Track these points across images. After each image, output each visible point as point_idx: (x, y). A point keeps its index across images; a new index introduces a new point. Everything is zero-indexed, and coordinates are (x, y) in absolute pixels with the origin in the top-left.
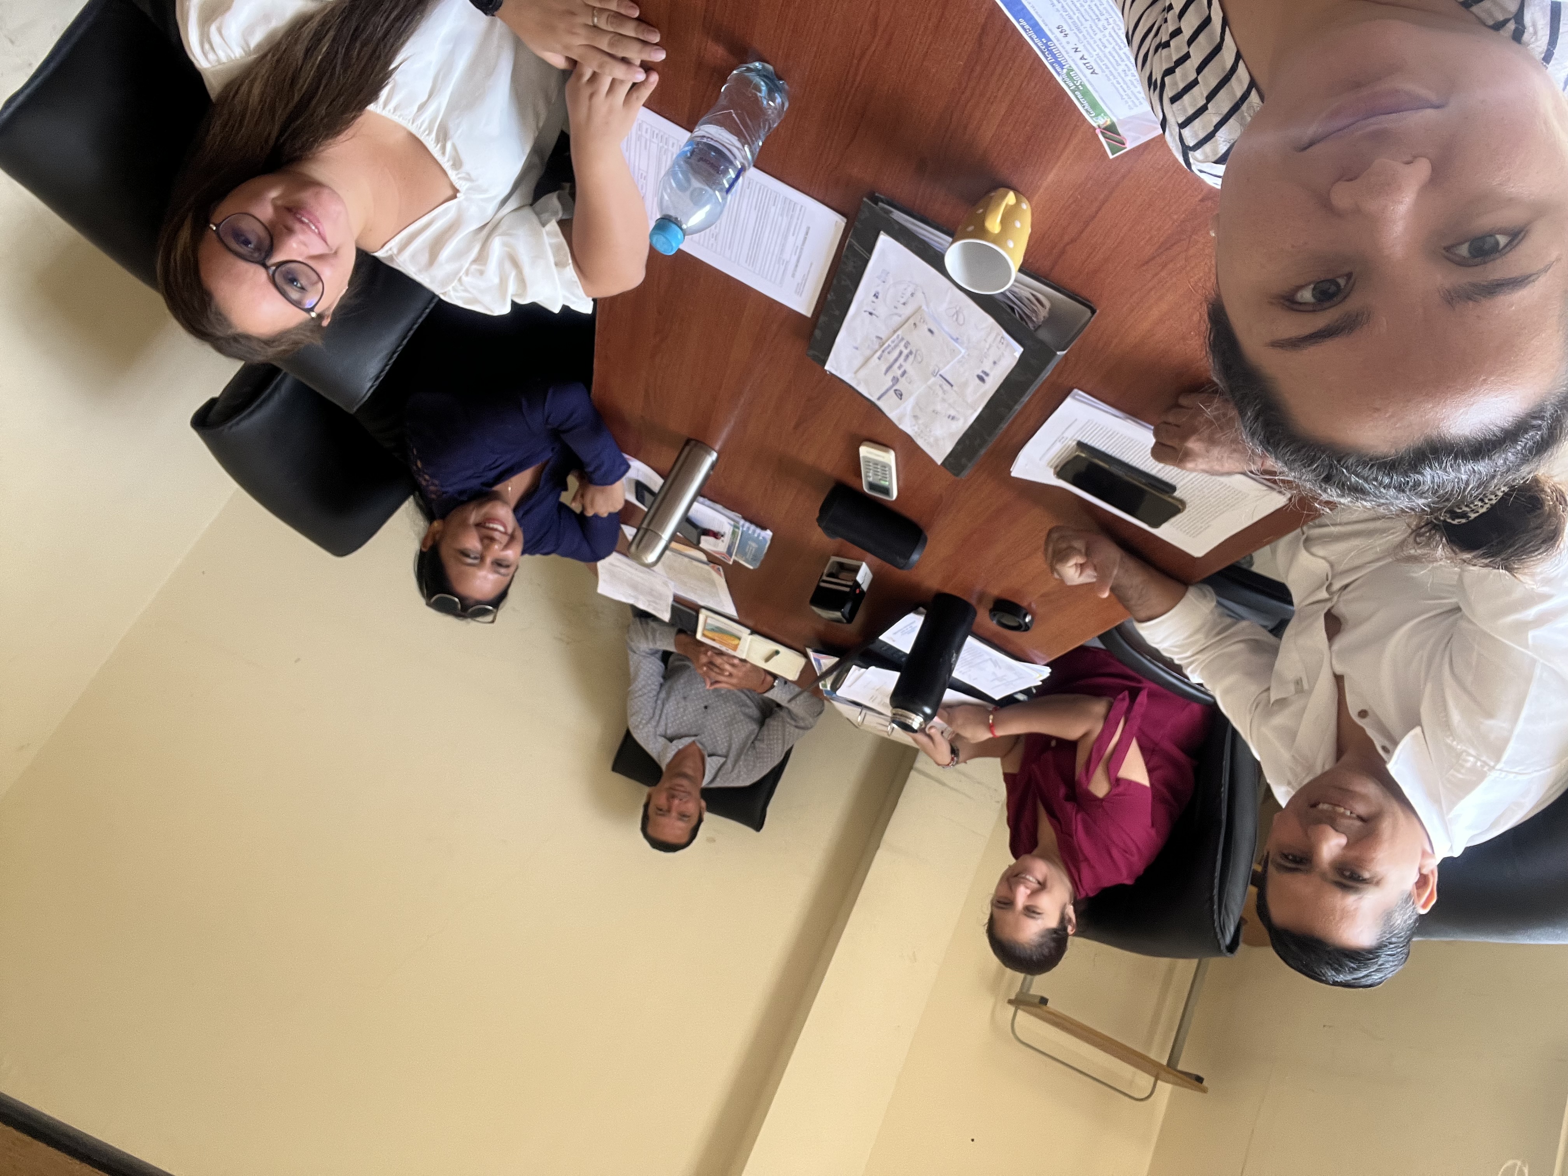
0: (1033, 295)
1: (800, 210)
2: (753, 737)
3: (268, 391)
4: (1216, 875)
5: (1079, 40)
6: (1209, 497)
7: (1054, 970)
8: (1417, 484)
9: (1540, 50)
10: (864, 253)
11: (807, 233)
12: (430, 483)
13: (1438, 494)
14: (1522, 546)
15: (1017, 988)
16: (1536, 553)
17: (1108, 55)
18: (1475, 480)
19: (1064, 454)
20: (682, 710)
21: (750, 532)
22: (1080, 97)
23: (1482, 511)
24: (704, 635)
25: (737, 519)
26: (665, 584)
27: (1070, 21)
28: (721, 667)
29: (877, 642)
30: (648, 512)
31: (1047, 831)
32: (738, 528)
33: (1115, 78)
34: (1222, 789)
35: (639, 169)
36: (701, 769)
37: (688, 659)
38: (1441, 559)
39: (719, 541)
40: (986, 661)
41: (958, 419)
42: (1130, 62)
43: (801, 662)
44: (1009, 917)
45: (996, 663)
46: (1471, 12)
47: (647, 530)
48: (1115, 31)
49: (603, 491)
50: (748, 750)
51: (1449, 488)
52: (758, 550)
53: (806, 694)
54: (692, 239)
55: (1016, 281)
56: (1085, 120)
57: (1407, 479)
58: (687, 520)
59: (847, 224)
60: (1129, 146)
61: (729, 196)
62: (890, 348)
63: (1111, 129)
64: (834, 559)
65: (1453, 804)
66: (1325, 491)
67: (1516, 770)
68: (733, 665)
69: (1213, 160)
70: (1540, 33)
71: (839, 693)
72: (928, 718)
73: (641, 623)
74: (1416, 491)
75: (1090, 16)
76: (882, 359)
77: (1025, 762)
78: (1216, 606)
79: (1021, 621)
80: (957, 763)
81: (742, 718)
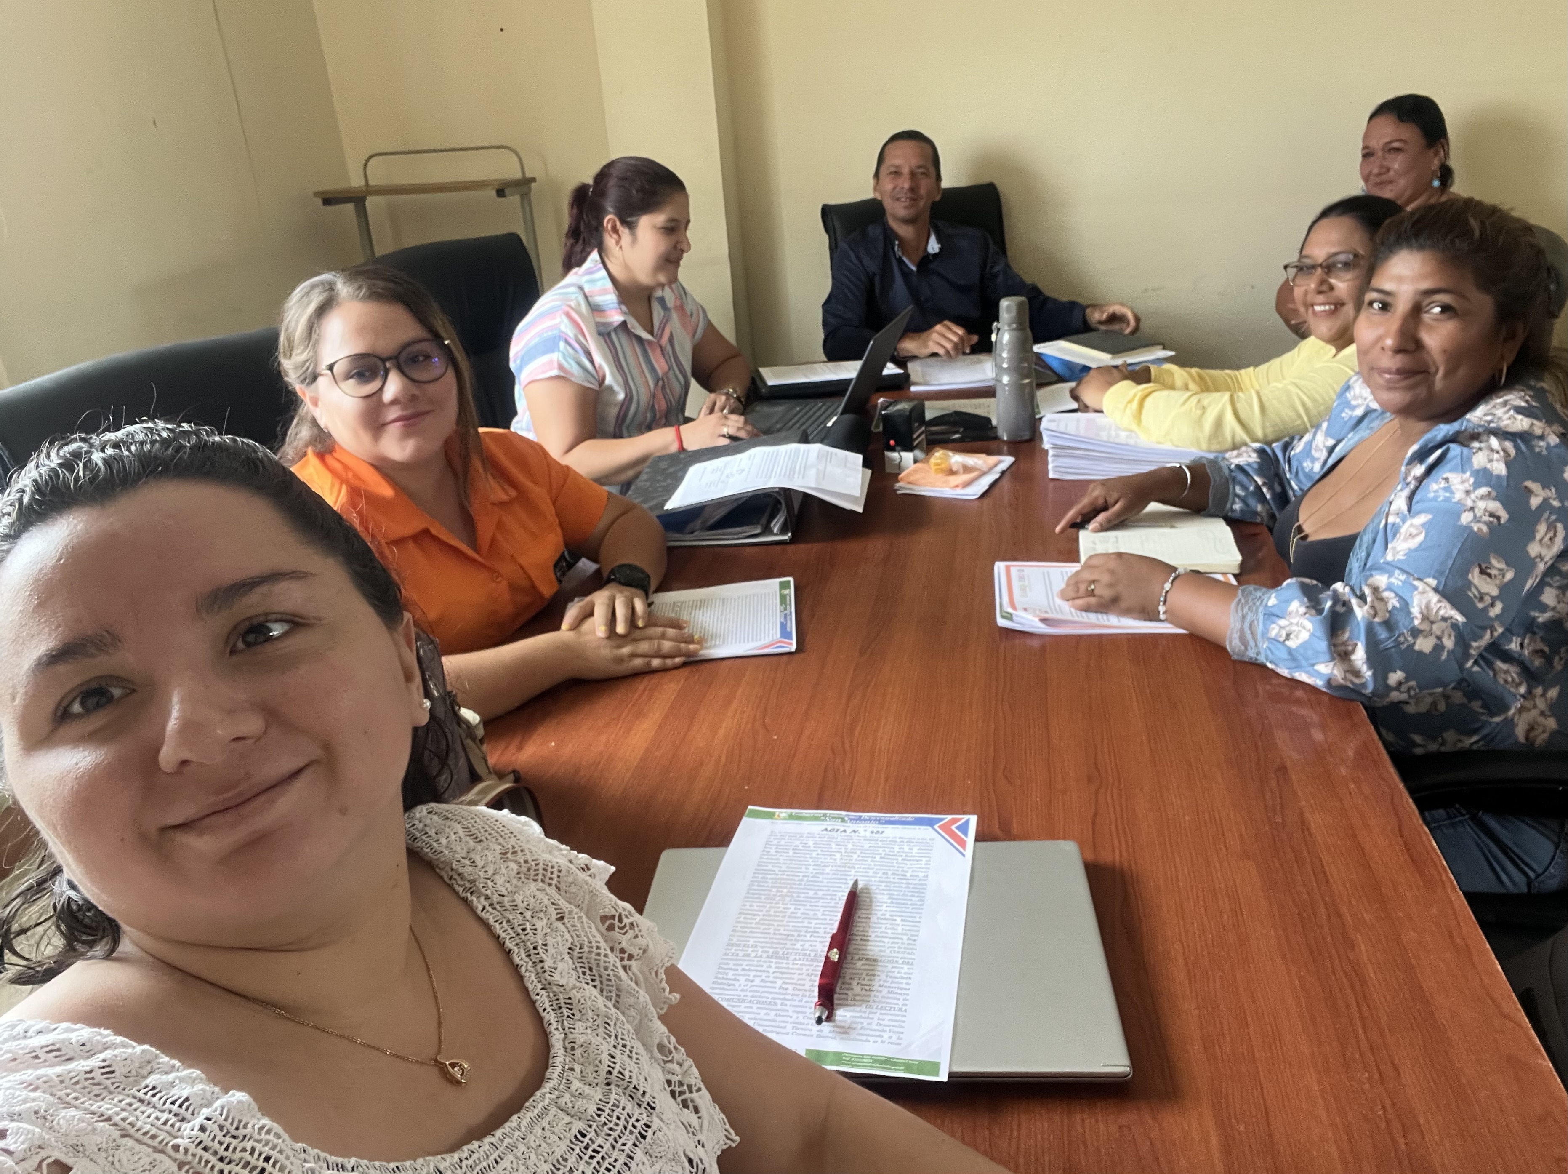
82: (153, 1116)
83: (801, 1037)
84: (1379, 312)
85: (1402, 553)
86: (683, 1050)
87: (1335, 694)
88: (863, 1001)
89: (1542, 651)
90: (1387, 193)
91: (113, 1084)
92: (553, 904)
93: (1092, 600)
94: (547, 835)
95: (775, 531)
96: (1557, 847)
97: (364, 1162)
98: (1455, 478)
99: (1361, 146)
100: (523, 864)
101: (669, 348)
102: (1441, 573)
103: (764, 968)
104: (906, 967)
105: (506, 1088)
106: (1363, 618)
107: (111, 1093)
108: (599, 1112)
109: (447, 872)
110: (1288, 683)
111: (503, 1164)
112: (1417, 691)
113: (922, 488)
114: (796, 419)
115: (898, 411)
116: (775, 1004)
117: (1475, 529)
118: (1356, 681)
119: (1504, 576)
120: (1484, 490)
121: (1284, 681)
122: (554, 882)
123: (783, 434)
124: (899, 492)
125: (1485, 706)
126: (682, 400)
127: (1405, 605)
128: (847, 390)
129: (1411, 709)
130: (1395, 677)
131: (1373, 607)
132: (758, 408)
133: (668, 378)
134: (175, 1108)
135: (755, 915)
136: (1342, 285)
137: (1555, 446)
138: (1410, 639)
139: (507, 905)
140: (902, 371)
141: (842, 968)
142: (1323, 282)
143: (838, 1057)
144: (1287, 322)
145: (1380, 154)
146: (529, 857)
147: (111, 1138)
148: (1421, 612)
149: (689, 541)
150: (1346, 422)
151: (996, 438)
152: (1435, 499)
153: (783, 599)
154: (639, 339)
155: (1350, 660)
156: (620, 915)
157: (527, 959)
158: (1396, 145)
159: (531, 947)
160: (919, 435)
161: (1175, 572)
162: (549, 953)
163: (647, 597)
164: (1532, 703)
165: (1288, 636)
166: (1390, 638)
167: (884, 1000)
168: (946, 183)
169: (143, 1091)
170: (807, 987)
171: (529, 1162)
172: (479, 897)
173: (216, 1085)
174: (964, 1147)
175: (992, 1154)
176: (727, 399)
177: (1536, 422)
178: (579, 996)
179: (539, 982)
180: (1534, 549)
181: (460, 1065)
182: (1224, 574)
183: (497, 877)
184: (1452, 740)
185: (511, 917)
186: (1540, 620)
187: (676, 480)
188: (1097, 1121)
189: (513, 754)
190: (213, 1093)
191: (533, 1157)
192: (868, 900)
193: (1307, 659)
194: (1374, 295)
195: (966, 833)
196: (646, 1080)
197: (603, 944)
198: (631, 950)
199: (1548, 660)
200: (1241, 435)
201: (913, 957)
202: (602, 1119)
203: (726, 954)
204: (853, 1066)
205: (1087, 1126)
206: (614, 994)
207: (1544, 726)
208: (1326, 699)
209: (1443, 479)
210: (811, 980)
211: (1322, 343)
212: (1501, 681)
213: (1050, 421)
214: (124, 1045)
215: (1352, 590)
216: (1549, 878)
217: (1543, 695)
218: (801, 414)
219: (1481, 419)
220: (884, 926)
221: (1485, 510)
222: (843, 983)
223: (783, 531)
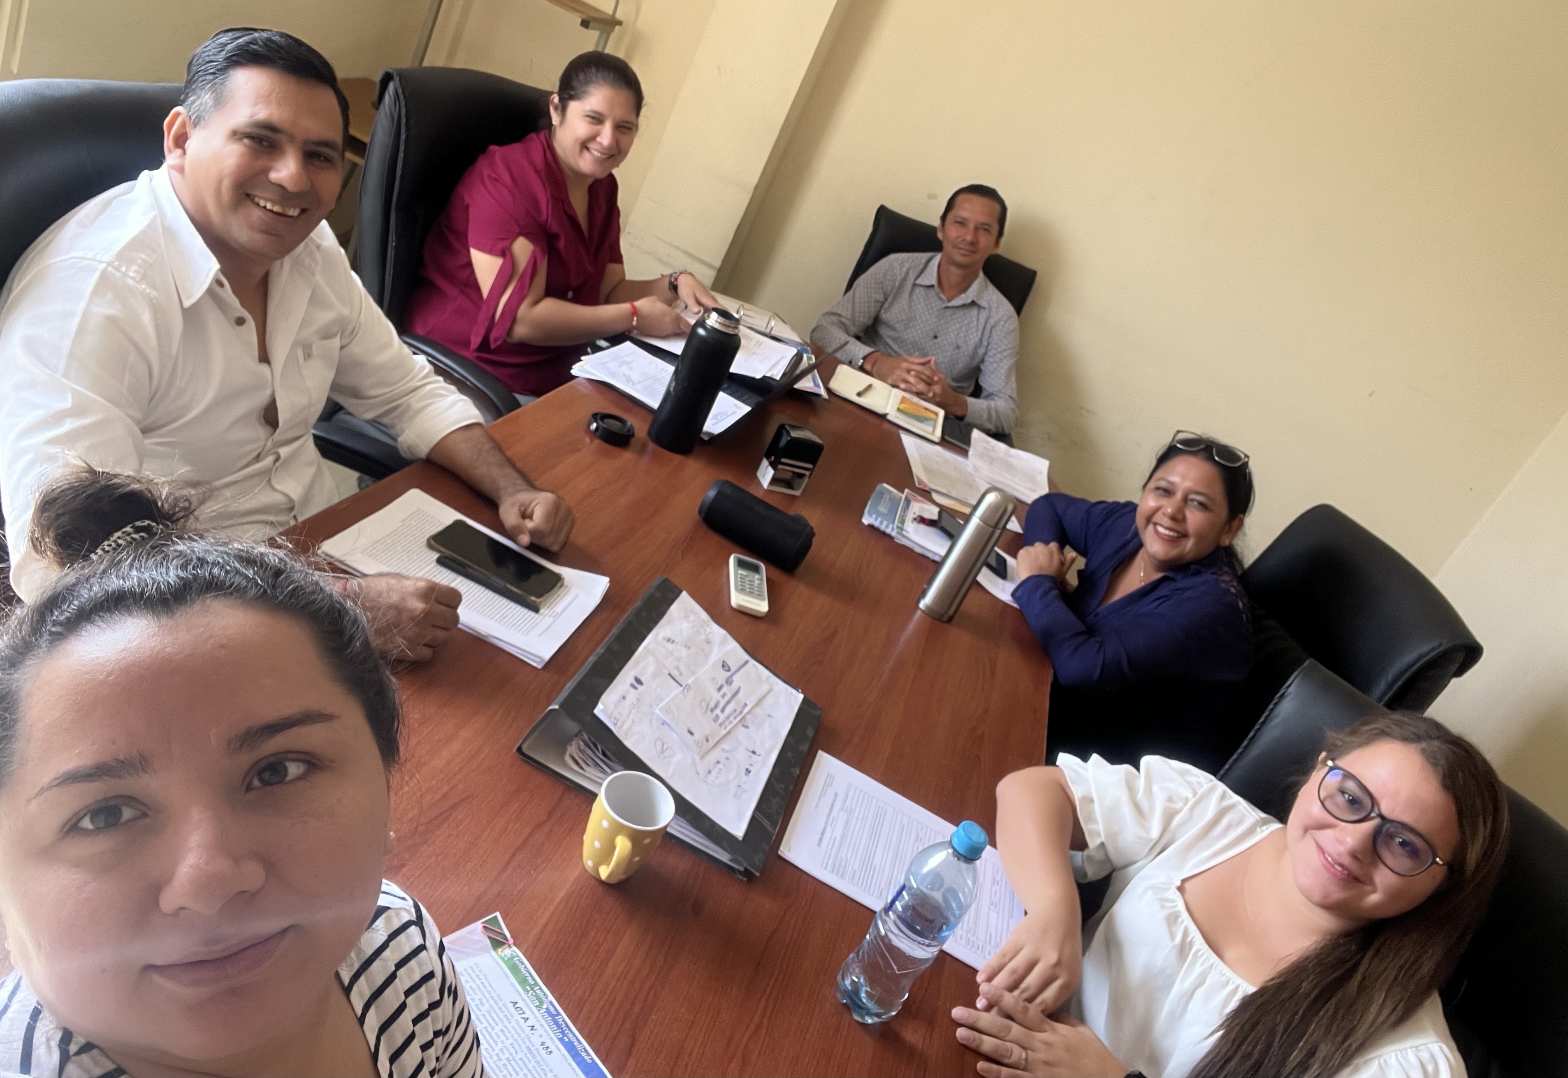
0: (582, 769)
1: (827, 865)
2: (886, 305)
3: (1399, 683)
4: (402, 155)
5: (529, 1039)
6: (403, 551)
7: (573, 56)
8: (184, 567)
9: (44, 1022)
10: (760, 817)
11: (821, 840)
12: (1230, 584)
13: (163, 555)
14: (78, 495)
15: (613, 36)
16: (64, 487)
17: (499, 1022)
18: (122, 569)
19: (553, 599)
20: (962, 335)
21: (885, 523)
22: (529, 978)
23: (119, 534)
24: (936, 414)
25: (899, 536)
26: (976, 469)
27: (539, 1058)
28: (919, 380)
29: (754, 405)
30: (995, 545)
31: (579, 202)
32: (898, 527)
33: (493, 998)
34: (394, 244)
35: (998, 913)
36: (941, 273)
37: (954, 389)
38: (164, 483)
39: (918, 513)
40: (640, 382)
41: (664, 638)
42: (475, 1014)
43: (836, 384)
44: (621, 112)
45: (629, 380)
46: (114, 1062)
47: (996, 526)
48: (491, 1047)
49: (1041, 568)
50: (891, 292)
51: (150, 562)
52: (875, 505)
53: (830, 350)
54: (944, 837)
55: (601, 785)
56: (524, 954)
57: (195, 572)
58: (952, 536)
59: (778, 848)
60: (478, 925)
61: (902, 882)
62: (734, 715)
63: (497, 943)
64: (797, 493)
65: (150, 226)
66: (281, 560)
67: (86, 262)
68: (906, 381)
69: (390, 910)
70: (44, 1039)
71: (794, 351)
72: (701, 323)
73: (1003, 428)
74: (185, 559)
75: (517, 1063)
76: (743, 704)
77: (600, 274)
78: (399, 436)
79: (601, 423)
80: (671, 276)
81: (897, 325)
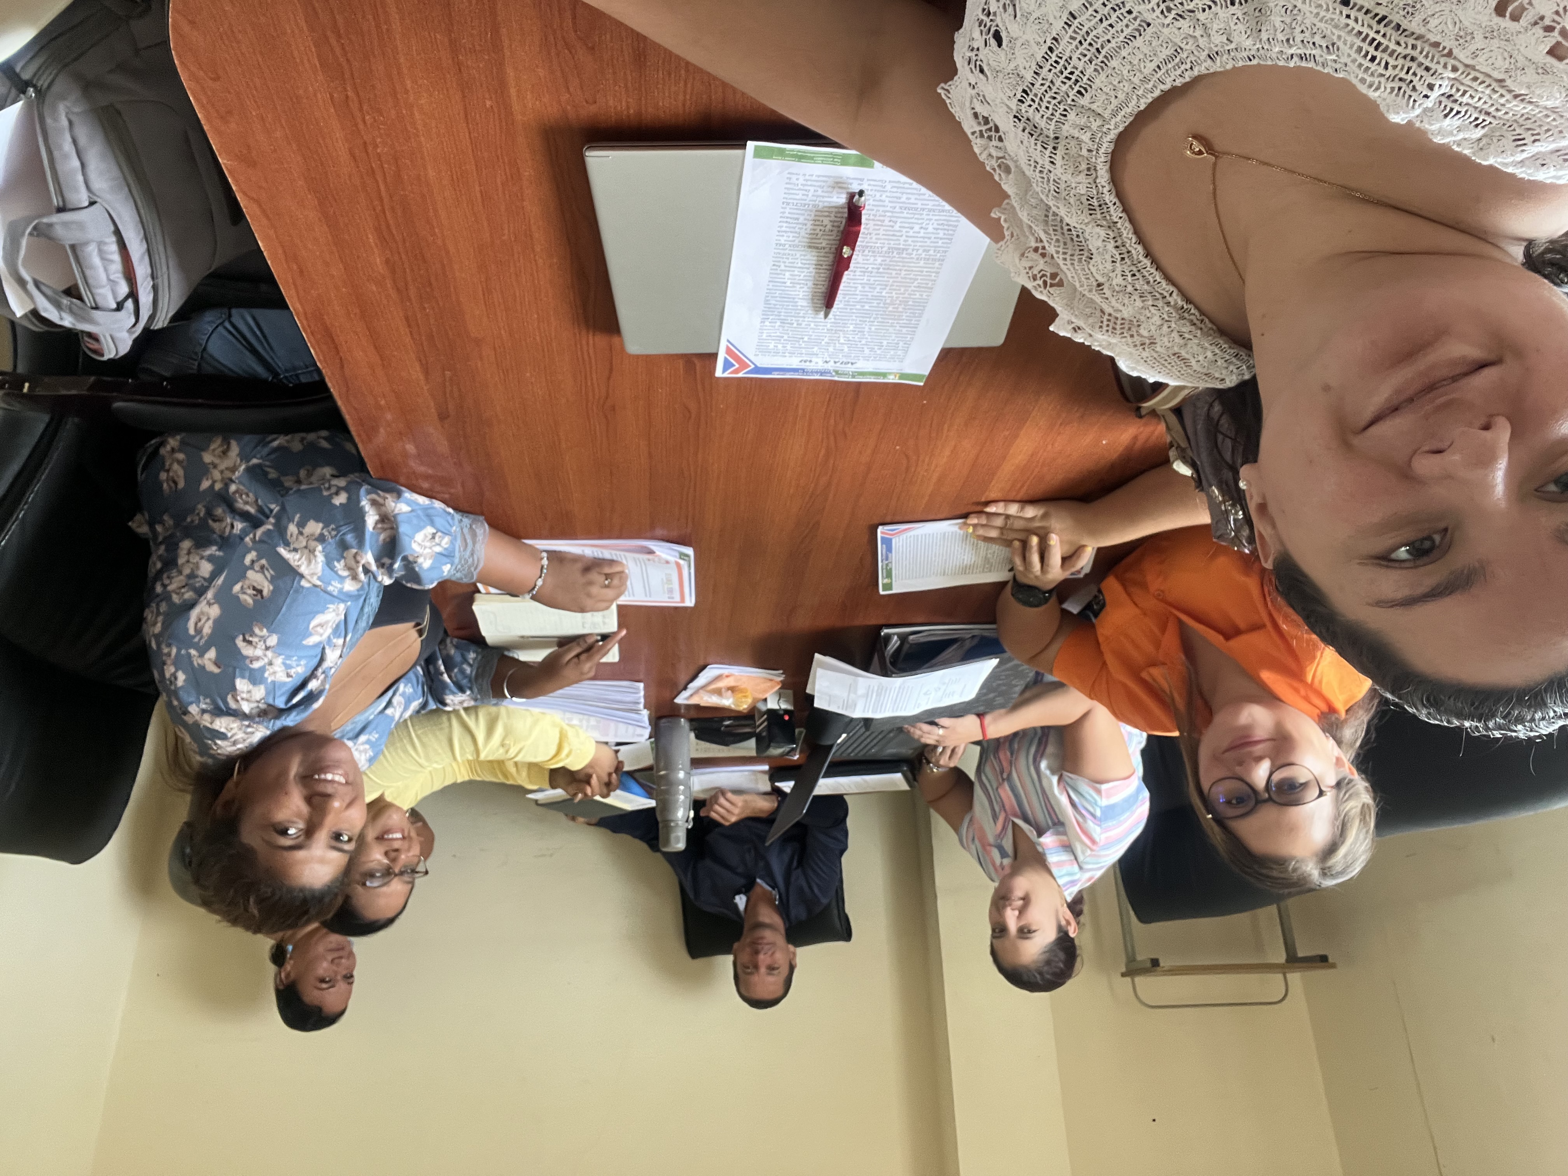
82: (1476, 99)
83: (878, 179)
84: (342, 832)
85: (331, 610)
86: (988, 168)
87: (393, 484)
88: (822, 212)
89: (214, 521)
90: (335, 939)
91: (1514, 130)
92: (1107, 299)
93: (607, 570)
94: (1112, 359)
95: (896, 638)
96: (205, 349)
97: (1281, 63)
98: (281, 677)
99: (355, 986)
100: (1135, 334)
101: (997, 808)
102: (297, 591)
103: (910, 239)
104: (783, 242)
105: (1150, 133)
106: (366, 554)
107: (1515, 121)
108: (1065, 113)
109: (1206, 327)
110: (434, 494)
111: (1153, 65)
112: (322, 487)
113: (760, 675)
114: (875, 741)
115: (782, 747)
116: (901, 208)
117: (265, 630)
118: (374, 496)
119: (242, 588)
120: (256, 665)
121: (438, 496)
122: (1106, 317)
123: (887, 728)
124: (781, 672)
125: (266, 474)
126: (984, 760)
127: (329, 563)
128: (829, 766)
129: (327, 471)
130: (340, 499)
131: (358, 562)
132: (910, 752)
133: (998, 780)
134: (1457, 108)
135: (918, 287)
136: (377, 857)
137: (191, 703)
138: (326, 533)
139: (1149, 297)
140: (777, 784)
141: (840, 240)
142: (394, 860)
143: (845, 161)
144: (425, 824)
145: (339, 977)
146: (1129, 340)
147: (1512, 79)
148: (315, 556)
149: (976, 629)
150: (374, 729)
151: (691, 720)
152: (300, 658)
153: (889, 575)
154: (1026, 820)
155: (380, 515)
156: (1045, 287)
157: (1130, 249)
158: (324, 986)
159: (1127, 260)
160: (761, 724)
161: (533, 595)
162: (1110, 254)
163: (1014, 577)
164: (225, 476)
165: (433, 537)
166: (344, 534)
167: (803, 212)
168: (730, 958)
169: (1487, 123)
170: (872, 223)
171: (1129, 67)
172: (1176, 304)
173: (1419, 129)
174: (735, 85)
175: (709, 79)
176: (938, 761)
177: (209, 725)
178: (1083, 217)
179: (1119, 229)
180: (215, 611)
181: (1194, 153)
182: (488, 593)
183: (1159, 322)
184: (295, 443)
185: (1146, 287)
186: (214, 548)
187: (988, 686)
188: (615, 108)
189: (1141, 433)
190: (1422, 122)
191: (1125, 72)
192: (815, 301)
193: (418, 517)
194: (347, 847)
195: (726, 360)
196: (1022, 142)
197: (1061, 262)
198: (1036, 256)
199: (209, 513)
200: (470, 721)
201: (776, 251)
202: (1062, 107)
203: (946, 252)
204: (831, 154)
205: (624, 103)
206: (1051, 218)
207: (214, 456)
208: (402, 480)
209: (291, 676)
210: (868, 229)
211: (397, 803)
212: (251, 495)
213: (641, 735)
214: (1506, 165)
215: (375, 578)
216: (213, 322)
217: (214, 482)
218: (869, 747)
219: (257, 730)
220: (801, 278)
221: (255, 647)
222: (839, 227)
223: (888, 637)
